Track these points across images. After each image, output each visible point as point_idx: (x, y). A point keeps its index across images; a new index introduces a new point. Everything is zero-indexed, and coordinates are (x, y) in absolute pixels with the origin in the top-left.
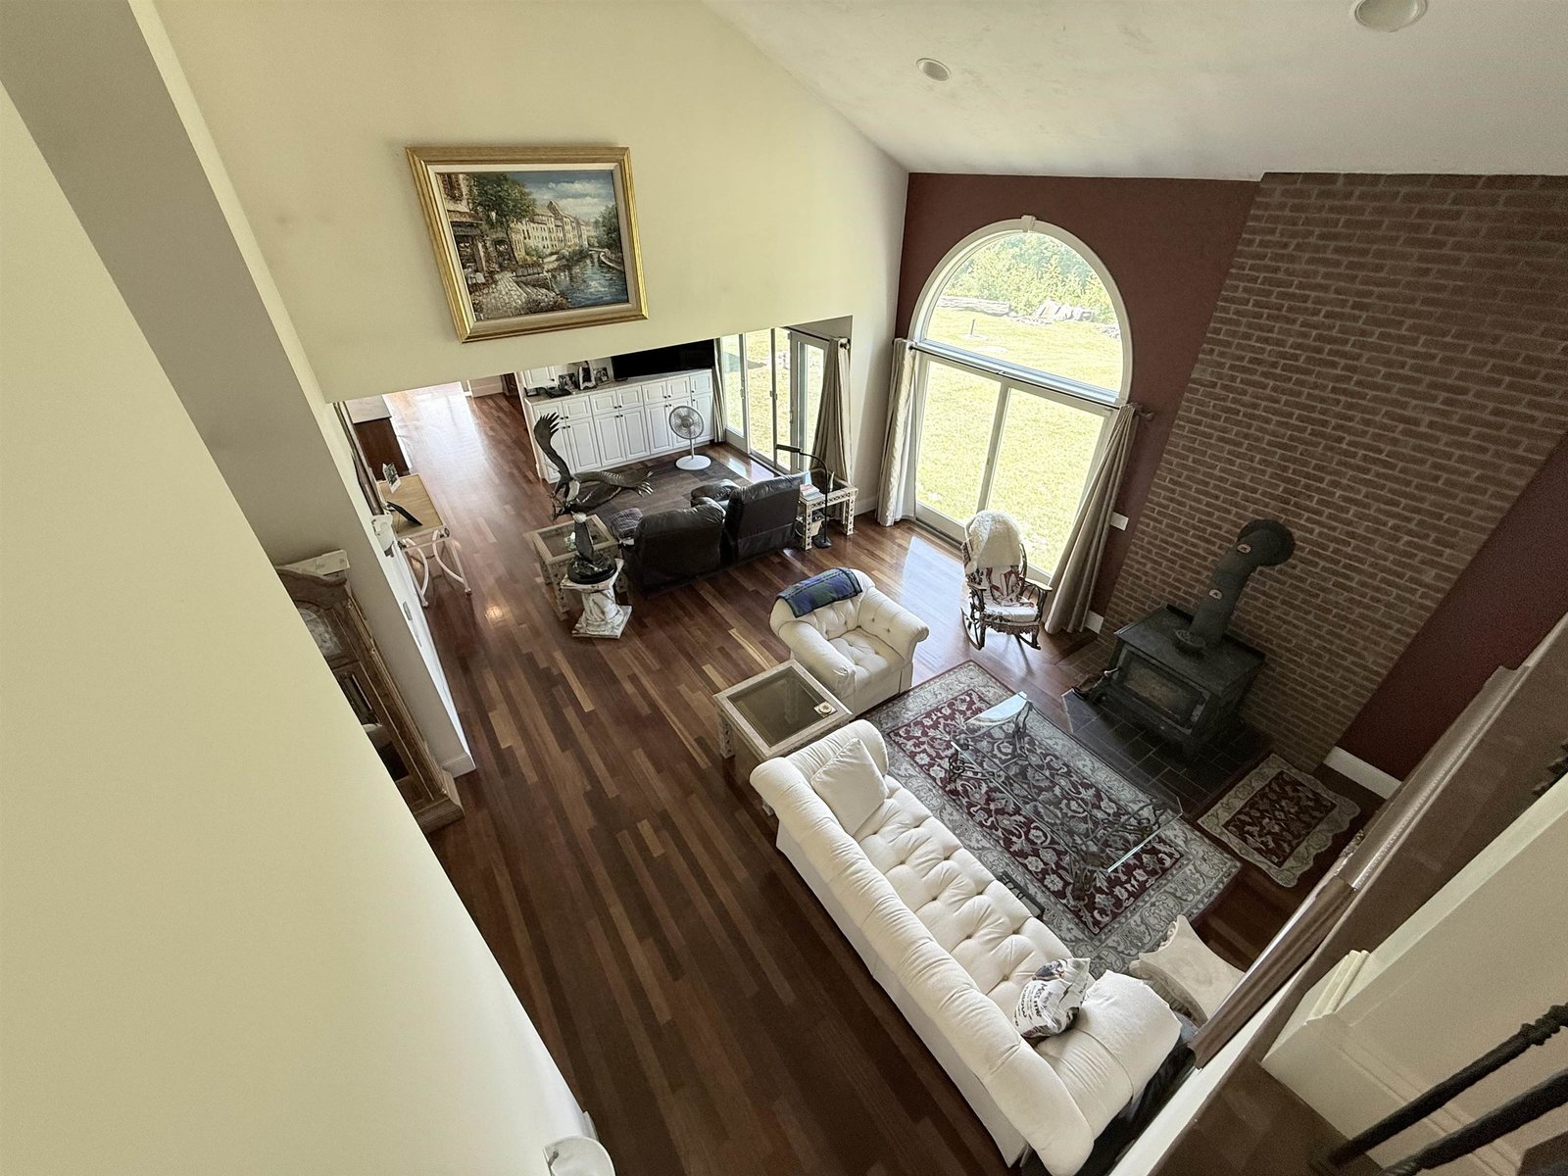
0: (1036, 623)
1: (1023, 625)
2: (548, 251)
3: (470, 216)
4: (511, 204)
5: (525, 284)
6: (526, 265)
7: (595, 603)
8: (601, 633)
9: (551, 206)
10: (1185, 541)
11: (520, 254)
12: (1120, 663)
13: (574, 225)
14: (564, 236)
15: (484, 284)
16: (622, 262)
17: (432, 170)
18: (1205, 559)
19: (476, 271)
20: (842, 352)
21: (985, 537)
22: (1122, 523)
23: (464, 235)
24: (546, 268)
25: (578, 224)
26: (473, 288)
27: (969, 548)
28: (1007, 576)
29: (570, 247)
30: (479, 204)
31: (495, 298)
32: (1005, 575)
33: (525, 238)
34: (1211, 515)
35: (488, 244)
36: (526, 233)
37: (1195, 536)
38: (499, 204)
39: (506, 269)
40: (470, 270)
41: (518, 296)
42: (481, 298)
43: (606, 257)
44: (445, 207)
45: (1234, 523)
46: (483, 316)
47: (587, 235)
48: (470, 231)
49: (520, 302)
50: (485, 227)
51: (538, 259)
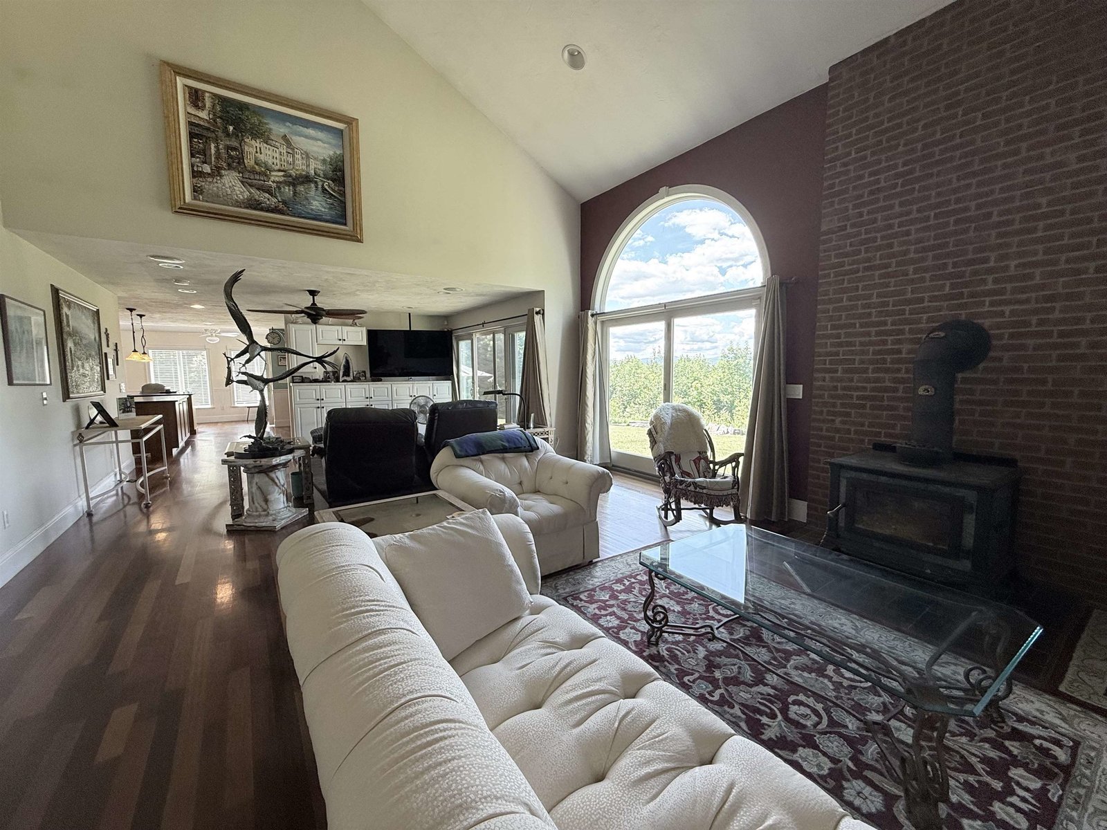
0: (735, 491)
1: (721, 493)
2: (277, 168)
3: (209, 123)
4: (249, 126)
5: (250, 186)
6: (253, 172)
7: (259, 488)
9: (284, 137)
10: (868, 380)
11: (249, 162)
12: (843, 499)
13: (304, 156)
14: (294, 161)
15: (209, 174)
16: (343, 194)
17: (180, 81)
18: (895, 390)
19: (205, 162)
20: (537, 318)
21: (669, 421)
22: (798, 391)
23: (197, 133)
24: (272, 178)
25: (308, 157)
26: (196, 174)
27: (654, 433)
28: (697, 461)
29: (297, 170)
30: (219, 117)
31: (218, 188)
32: (694, 461)
33: (257, 152)
34: (884, 342)
35: (221, 147)
36: (258, 149)
37: (876, 371)
38: (237, 123)
39: (234, 169)
40: (198, 160)
41: (241, 192)
42: (203, 183)
43: (329, 187)
44: (186, 110)
45: (912, 341)
46: (201, 197)
47: (314, 167)
48: (205, 133)
49: (241, 197)
50: (220, 134)
51: (266, 171)
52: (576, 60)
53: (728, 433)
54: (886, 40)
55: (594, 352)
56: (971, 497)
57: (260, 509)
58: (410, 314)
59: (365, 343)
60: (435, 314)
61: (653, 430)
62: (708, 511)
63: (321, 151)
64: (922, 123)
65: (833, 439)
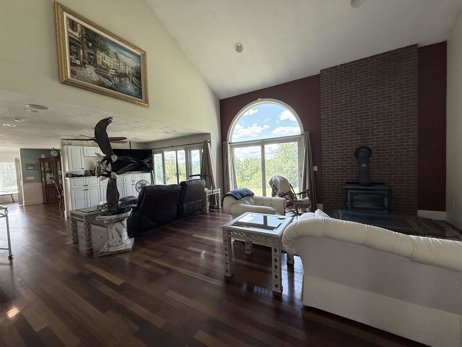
0: (310, 202)
2: (112, 68)
3: (79, 39)
4: (99, 45)
5: (99, 74)
6: (101, 68)
8: (118, 250)
9: (115, 54)
10: (339, 164)
11: (99, 63)
12: (349, 199)
13: (124, 64)
14: (119, 66)
15: (79, 65)
16: (141, 85)
17: (65, 15)
19: (77, 59)
20: (209, 144)
22: (316, 168)
23: (74, 43)
24: (110, 73)
25: (125, 65)
26: (73, 64)
29: (121, 70)
30: (84, 37)
31: (83, 73)
33: (103, 59)
34: (343, 152)
35: (85, 52)
36: (103, 57)
38: (94, 42)
39: (92, 65)
40: (74, 57)
41: (95, 77)
42: (76, 70)
43: (135, 80)
44: (68, 30)
45: (351, 152)
46: (75, 76)
47: (128, 70)
48: (77, 44)
49: (96, 80)
50: (85, 46)
51: (107, 69)
52: (239, 49)
55: (230, 158)
56: (385, 193)
58: (130, 142)
63: (130, 63)
65: (330, 182)
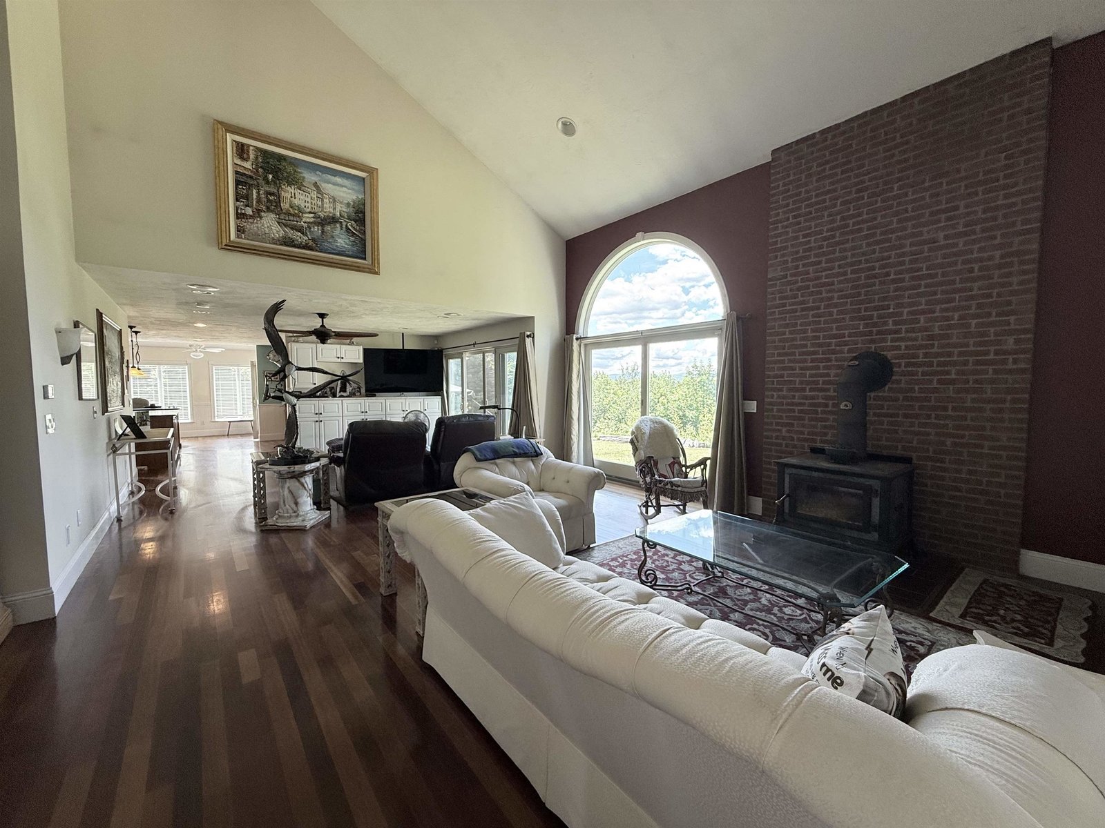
0: (704, 488)
1: (692, 490)
2: (308, 210)
3: (252, 172)
4: (285, 174)
5: (285, 226)
6: (288, 214)
7: (290, 492)
9: (315, 184)
10: (806, 398)
11: (285, 205)
12: (787, 491)
13: (331, 200)
14: (322, 205)
15: (251, 216)
16: (364, 233)
17: (230, 137)
18: (826, 405)
19: (247, 206)
20: (528, 341)
21: (648, 432)
22: (753, 407)
23: (242, 180)
24: (304, 219)
25: (334, 201)
26: (240, 216)
27: (635, 441)
28: (671, 466)
29: (325, 212)
30: (261, 167)
31: (257, 227)
32: (669, 465)
33: (291, 197)
34: (818, 368)
35: (261, 192)
36: (293, 195)
37: (811, 390)
38: (276, 172)
39: (272, 211)
40: (242, 203)
41: (277, 231)
42: (245, 224)
43: (352, 226)
44: (233, 161)
46: (243, 235)
47: (340, 209)
48: (249, 181)
49: (277, 236)
50: (261, 181)
51: (298, 212)
52: (568, 129)
53: (693, 446)
54: (813, 136)
55: (579, 372)
56: (876, 484)
57: (291, 511)
58: (403, 334)
59: (361, 360)
60: (430, 334)
61: (634, 439)
62: (681, 507)
63: (345, 195)
64: (841, 200)
65: (781, 445)
